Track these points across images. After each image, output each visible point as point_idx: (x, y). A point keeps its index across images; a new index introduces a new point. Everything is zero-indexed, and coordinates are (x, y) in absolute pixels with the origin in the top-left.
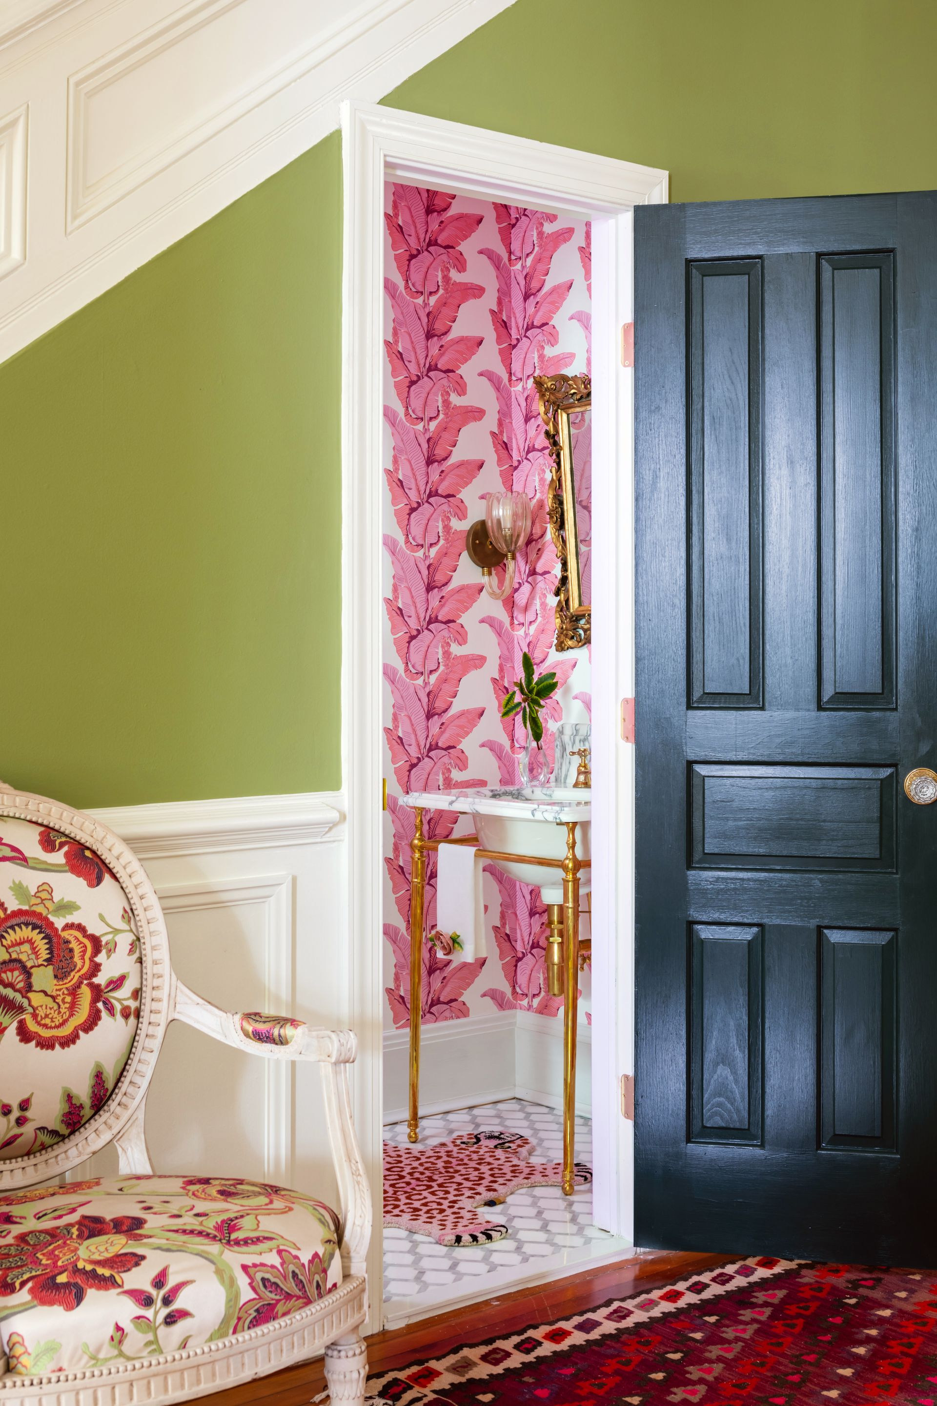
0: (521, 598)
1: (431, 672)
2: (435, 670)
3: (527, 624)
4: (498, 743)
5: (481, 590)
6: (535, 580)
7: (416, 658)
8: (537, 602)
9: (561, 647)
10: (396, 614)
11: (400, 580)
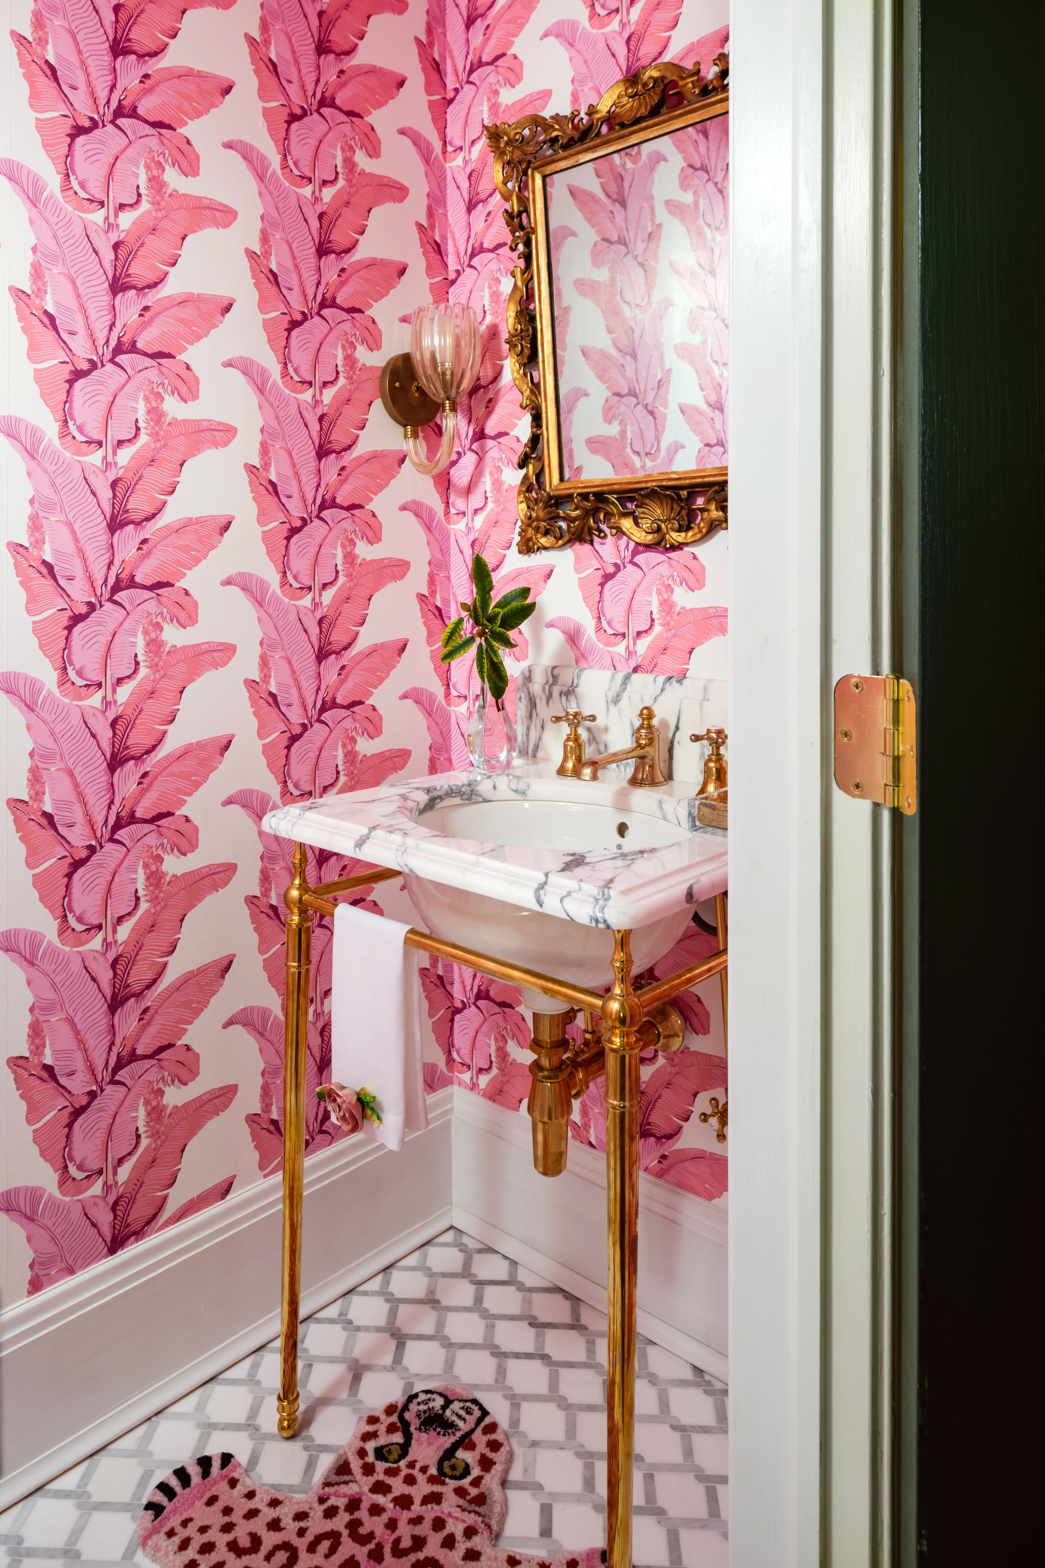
0: (461, 474)
1: (325, 586)
2: (331, 583)
3: (470, 513)
4: (427, 691)
5: (402, 461)
6: (482, 448)
7: (300, 563)
8: (487, 481)
9: (527, 547)
10: (265, 492)
11: (274, 436)
